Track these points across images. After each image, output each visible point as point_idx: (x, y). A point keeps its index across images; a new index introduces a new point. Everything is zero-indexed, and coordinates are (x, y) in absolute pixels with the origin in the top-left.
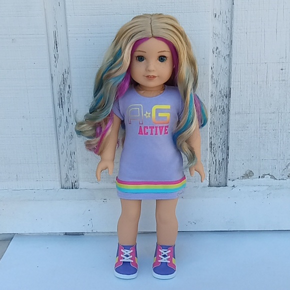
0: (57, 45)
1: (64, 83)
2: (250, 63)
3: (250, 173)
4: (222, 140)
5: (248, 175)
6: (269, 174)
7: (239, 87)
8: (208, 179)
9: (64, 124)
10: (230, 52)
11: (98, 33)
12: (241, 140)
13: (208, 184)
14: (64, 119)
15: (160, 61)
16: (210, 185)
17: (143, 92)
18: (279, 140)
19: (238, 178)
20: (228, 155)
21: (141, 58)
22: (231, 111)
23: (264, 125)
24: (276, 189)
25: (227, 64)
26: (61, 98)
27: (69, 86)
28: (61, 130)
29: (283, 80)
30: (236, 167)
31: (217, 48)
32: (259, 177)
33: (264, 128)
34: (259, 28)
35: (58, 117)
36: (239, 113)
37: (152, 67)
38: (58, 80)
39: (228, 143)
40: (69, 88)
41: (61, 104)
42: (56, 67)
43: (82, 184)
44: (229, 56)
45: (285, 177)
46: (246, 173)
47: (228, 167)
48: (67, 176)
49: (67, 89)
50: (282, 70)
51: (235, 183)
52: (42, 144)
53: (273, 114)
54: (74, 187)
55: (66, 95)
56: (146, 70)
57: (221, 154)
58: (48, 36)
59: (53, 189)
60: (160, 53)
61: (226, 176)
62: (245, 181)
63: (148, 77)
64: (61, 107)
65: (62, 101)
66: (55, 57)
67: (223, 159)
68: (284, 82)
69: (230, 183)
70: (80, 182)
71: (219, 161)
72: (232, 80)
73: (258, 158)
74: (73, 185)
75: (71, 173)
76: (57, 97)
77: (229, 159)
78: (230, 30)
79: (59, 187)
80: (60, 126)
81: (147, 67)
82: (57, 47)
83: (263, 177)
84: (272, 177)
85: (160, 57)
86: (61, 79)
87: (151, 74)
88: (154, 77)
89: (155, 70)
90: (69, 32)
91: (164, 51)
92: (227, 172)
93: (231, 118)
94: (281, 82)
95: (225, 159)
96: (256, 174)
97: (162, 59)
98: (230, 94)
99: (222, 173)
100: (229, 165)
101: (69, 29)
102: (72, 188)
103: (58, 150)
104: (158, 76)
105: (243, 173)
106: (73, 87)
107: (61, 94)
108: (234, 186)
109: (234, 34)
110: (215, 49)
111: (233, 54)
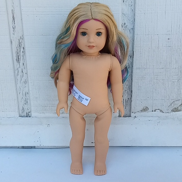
0: (14, 19)
1: (20, 46)
2: (147, 35)
3: (146, 108)
4: (128, 86)
5: (145, 109)
6: (159, 109)
7: (139, 51)
8: (118, 112)
9: (20, 73)
10: (133, 27)
11: (43, 12)
12: (140, 86)
13: (118, 115)
14: (20, 71)
15: (97, 35)
16: (120, 116)
17: (85, 57)
18: (166, 87)
19: (138, 112)
20: (132, 96)
21: (84, 34)
22: (134, 66)
23: (156, 77)
24: (163, 119)
25: (131, 35)
26: (18, 56)
27: (23, 48)
28: (19, 77)
29: (169, 47)
30: (137, 104)
31: (125, 24)
32: (152, 111)
33: (156, 79)
34: (154, 10)
35: (16, 68)
36: (139, 68)
37: (92, 40)
38: (15, 44)
39: (131, 88)
40: (24, 49)
41: (18, 60)
42: (14, 34)
43: (33, 114)
44: (133, 29)
45: (169, 111)
46: (143, 108)
47: (132, 104)
48: (23, 108)
49: (22, 50)
50: (169, 39)
51: (136, 115)
52: (5, 87)
53: (162, 69)
54: (28, 116)
55: (22, 54)
56: (88, 41)
57: (127, 95)
58: (7, 13)
59: (14, 117)
60: (97, 30)
61: (130, 110)
62: (142, 113)
63: (89, 46)
64: (18, 62)
65: (18, 58)
66: (13, 28)
67: (129, 99)
68: (170, 47)
69: (132, 115)
70: (32, 113)
71: (126, 100)
72: (135, 46)
73: (152, 98)
74: (28, 114)
75: (26, 107)
76: (15, 55)
77: (132, 99)
78: (134, 11)
79: (18, 116)
80: (18, 75)
81: (89, 39)
82: (14, 21)
83: (155, 111)
84: (161, 111)
85: (97, 33)
86: (17, 43)
87: (91, 45)
88: (93, 46)
89: (94, 42)
90: (22, 11)
91: (100, 29)
92: (131, 107)
93: (134, 71)
94: (168, 48)
95: (130, 99)
96: (150, 109)
97: (98, 34)
98: (134, 55)
99: (128, 108)
100: (132, 103)
101: (22, 8)
102: (27, 117)
103: (17, 91)
104: (96, 46)
105: (141, 108)
106: (26, 49)
107: (18, 53)
108: (135, 117)
109: (136, 14)
110: (123, 24)
111: (135, 28)
